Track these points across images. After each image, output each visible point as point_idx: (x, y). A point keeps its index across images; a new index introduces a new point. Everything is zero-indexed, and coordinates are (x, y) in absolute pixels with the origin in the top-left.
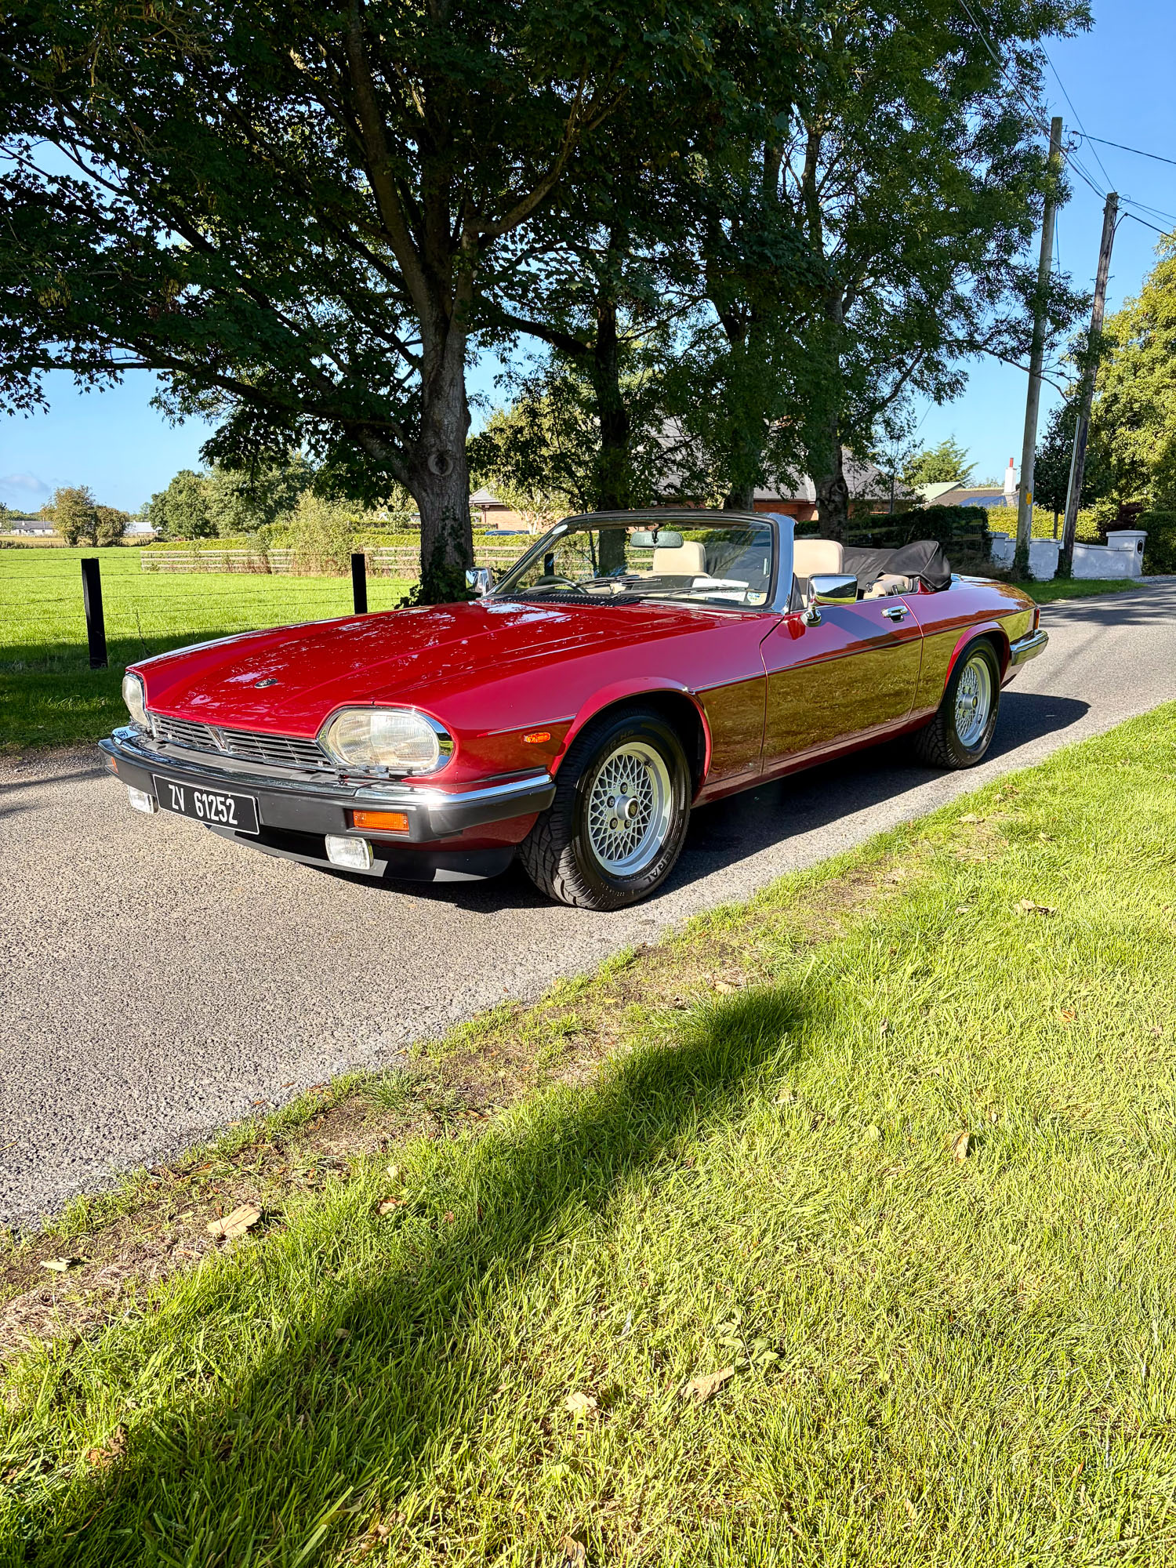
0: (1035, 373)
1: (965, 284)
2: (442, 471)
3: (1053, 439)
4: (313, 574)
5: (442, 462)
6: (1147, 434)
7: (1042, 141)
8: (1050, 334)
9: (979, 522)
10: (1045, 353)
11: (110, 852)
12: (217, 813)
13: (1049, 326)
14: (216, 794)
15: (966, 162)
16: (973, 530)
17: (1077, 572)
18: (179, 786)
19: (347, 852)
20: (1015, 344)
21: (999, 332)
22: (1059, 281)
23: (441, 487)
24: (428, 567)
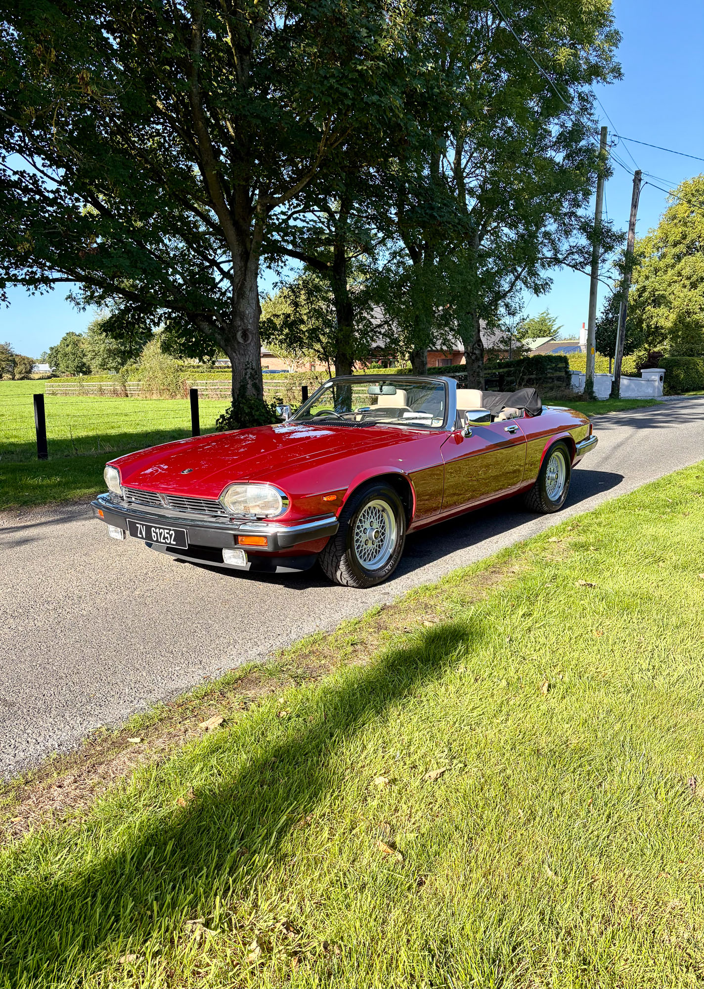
0: (594, 276)
1: (551, 226)
2: (245, 340)
3: (607, 314)
4: (155, 397)
5: (245, 335)
6: (664, 310)
7: (595, 140)
8: (602, 254)
9: (564, 365)
10: (600, 265)
11: (92, 561)
12: (164, 538)
13: (601, 250)
14: (164, 529)
15: (550, 153)
16: (560, 369)
17: (623, 394)
18: (143, 525)
19: (234, 558)
20: (582, 260)
21: (572, 253)
22: (606, 224)
23: (244, 350)
24: (236, 397)
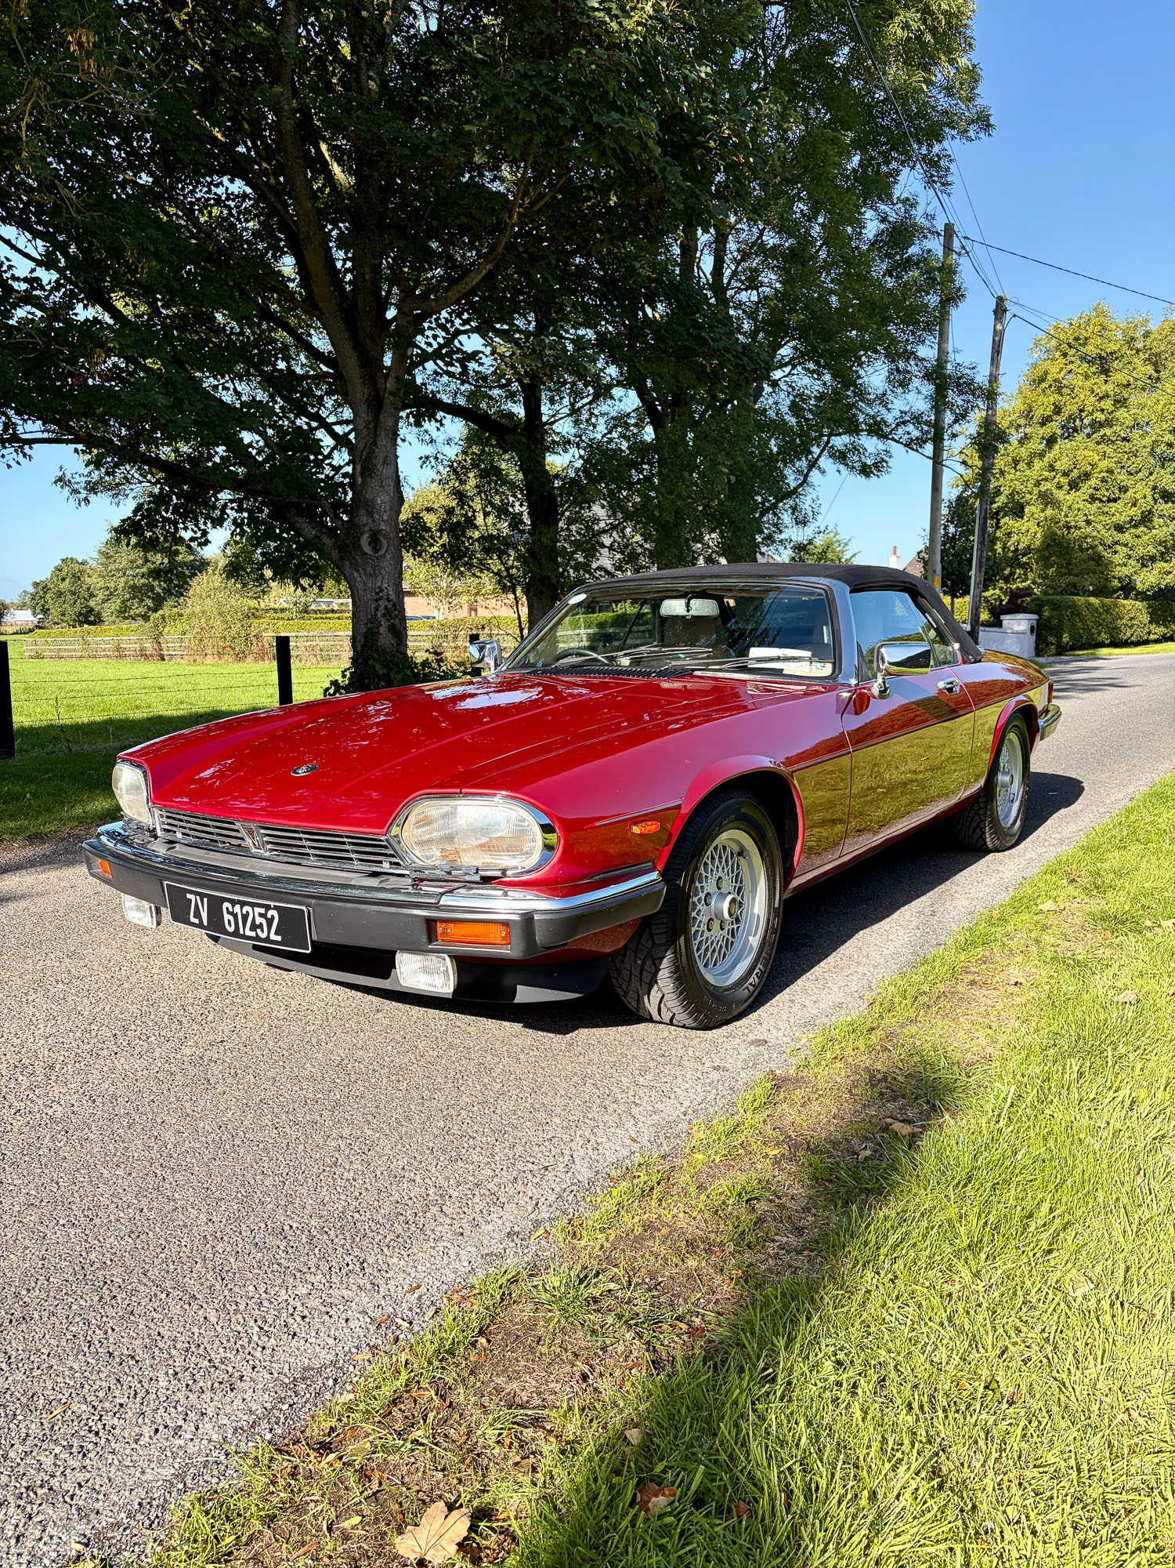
0: (938, 461)
1: (875, 375)
2: (376, 550)
4: (209, 659)
5: (375, 541)
6: (1030, 523)
7: (935, 245)
8: (950, 426)
10: (946, 443)
12: (254, 927)
13: (949, 418)
14: (253, 905)
18: (202, 896)
19: (424, 972)
20: (916, 434)
21: (904, 423)
22: (967, 371)
23: (374, 567)
24: (359, 648)
